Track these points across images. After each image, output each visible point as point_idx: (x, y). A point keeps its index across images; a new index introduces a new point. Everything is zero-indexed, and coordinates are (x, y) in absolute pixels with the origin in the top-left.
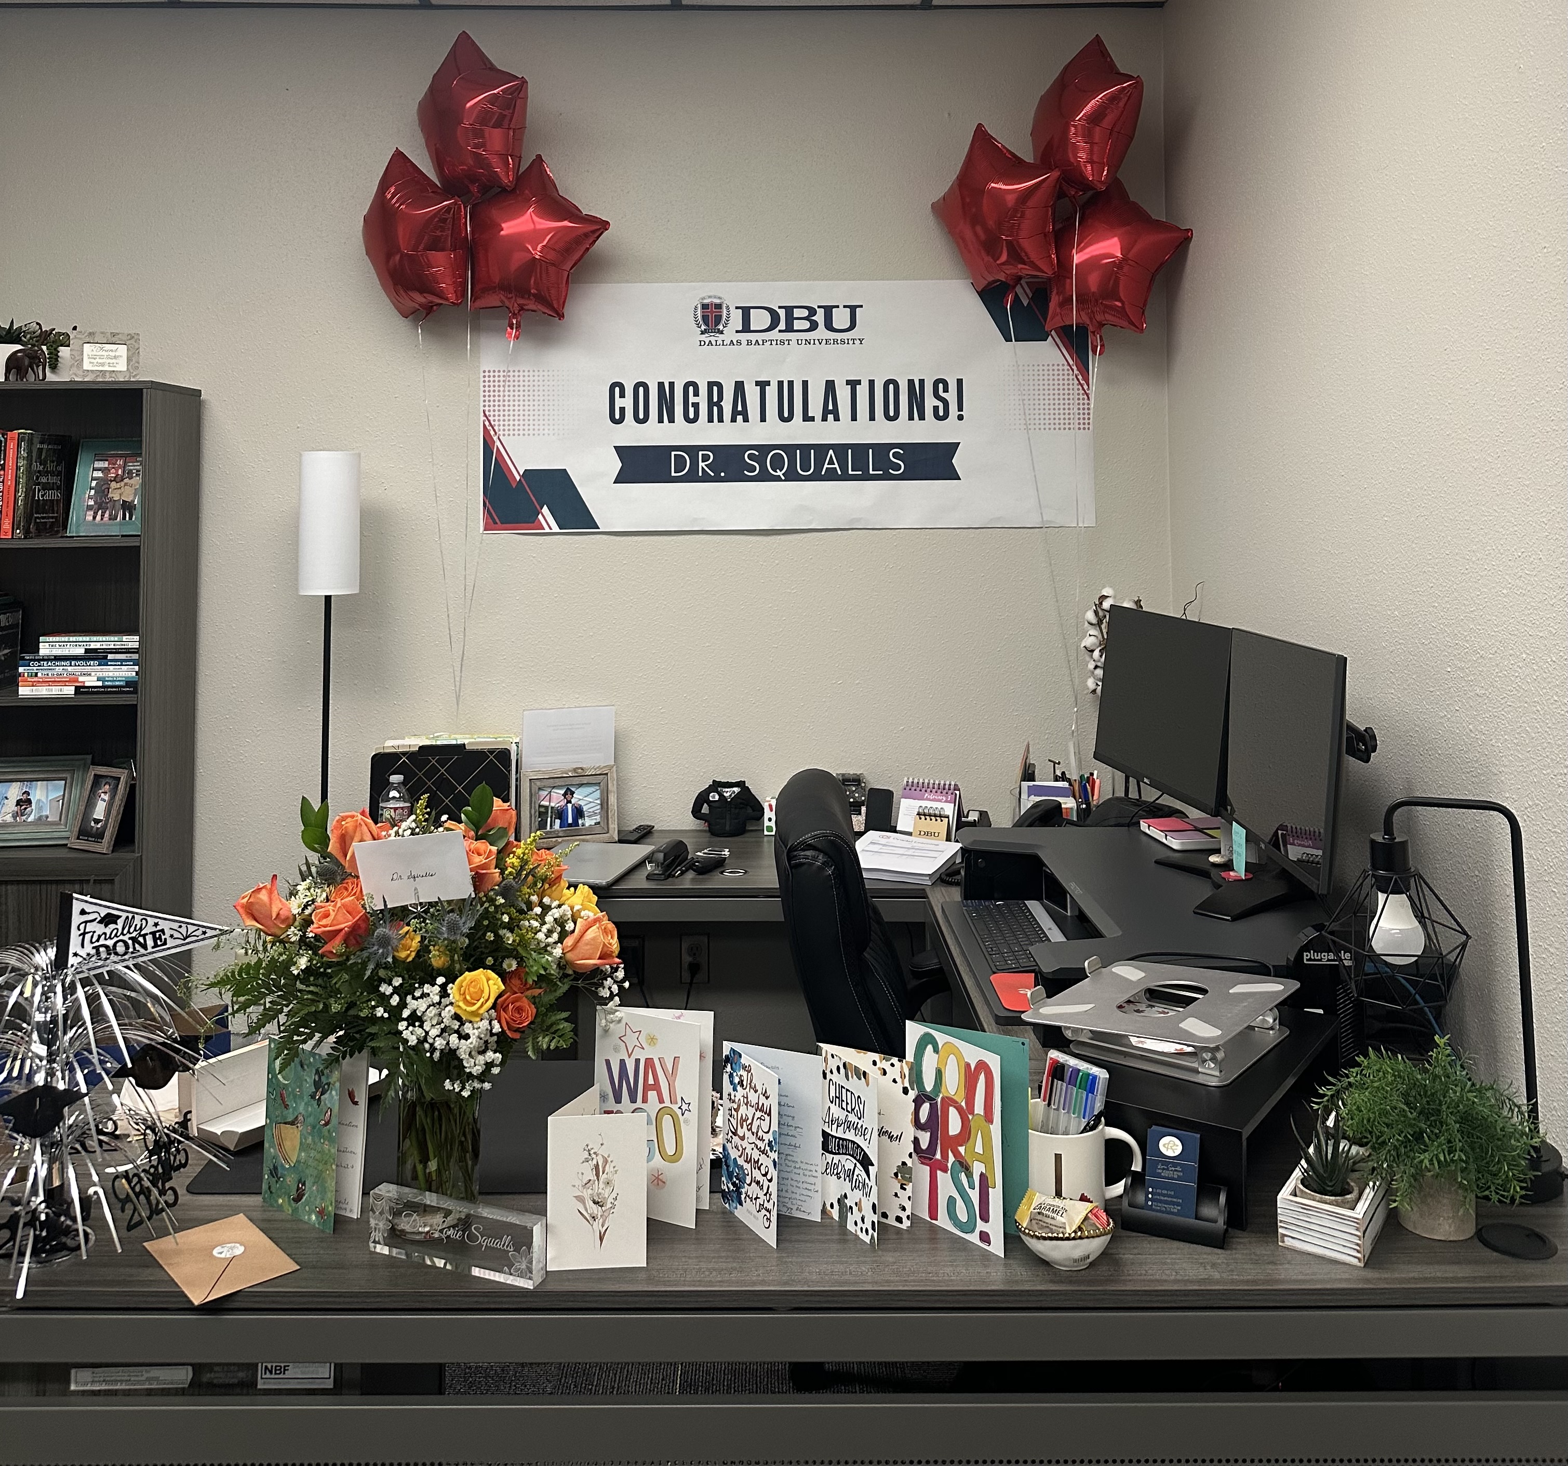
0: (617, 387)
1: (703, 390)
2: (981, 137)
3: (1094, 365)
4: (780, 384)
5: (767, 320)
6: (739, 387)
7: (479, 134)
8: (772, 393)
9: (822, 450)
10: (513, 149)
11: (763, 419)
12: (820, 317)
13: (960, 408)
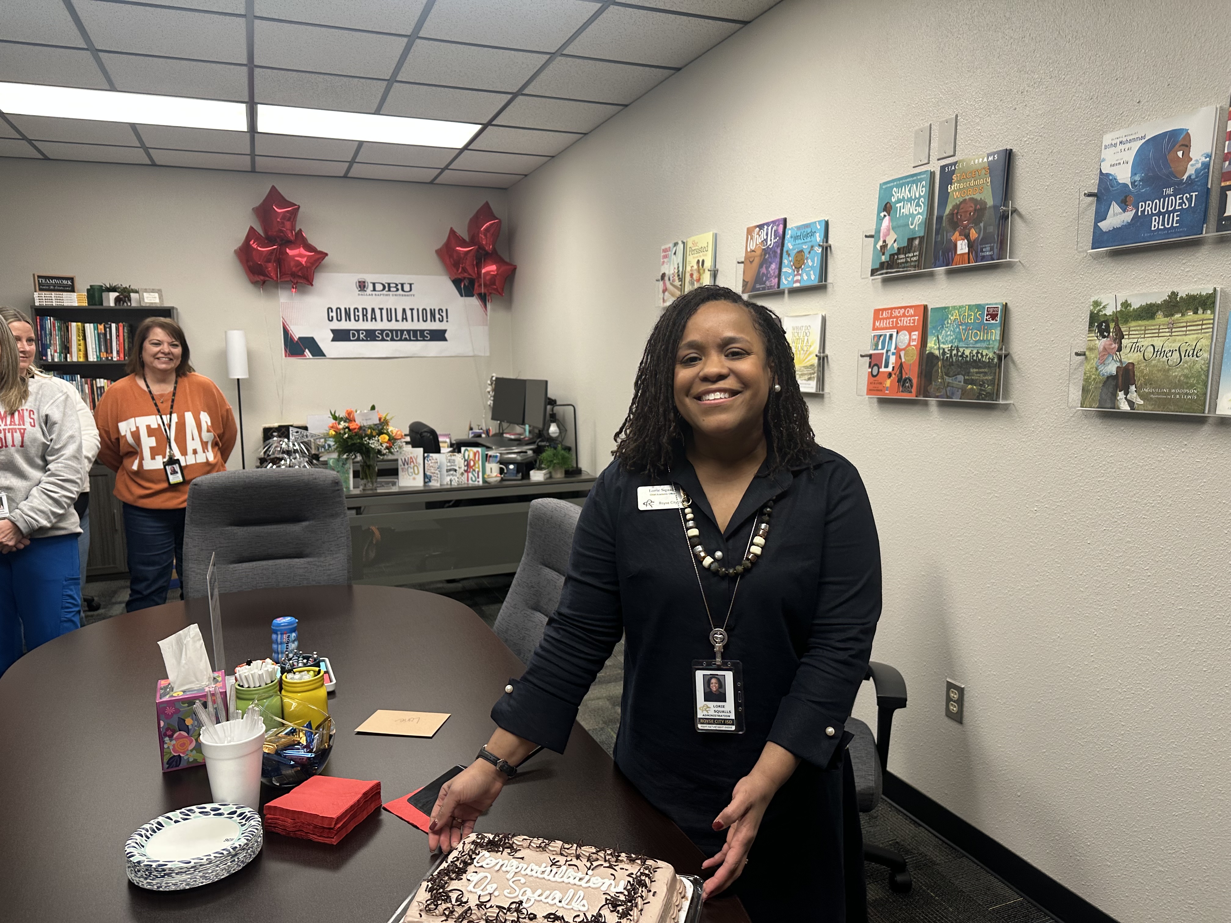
0: (330, 309)
1: (360, 310)
2: (452, 232)
3: (489, 306)
4: (387, 309)
5: (381, 287)
6: (373, 310)
7: (283, 223)
8: (384, 312)
9: (402, 331)
10: (293, 228)
11: (382, 320)
12: (399, 287)
13: (447, 318)
